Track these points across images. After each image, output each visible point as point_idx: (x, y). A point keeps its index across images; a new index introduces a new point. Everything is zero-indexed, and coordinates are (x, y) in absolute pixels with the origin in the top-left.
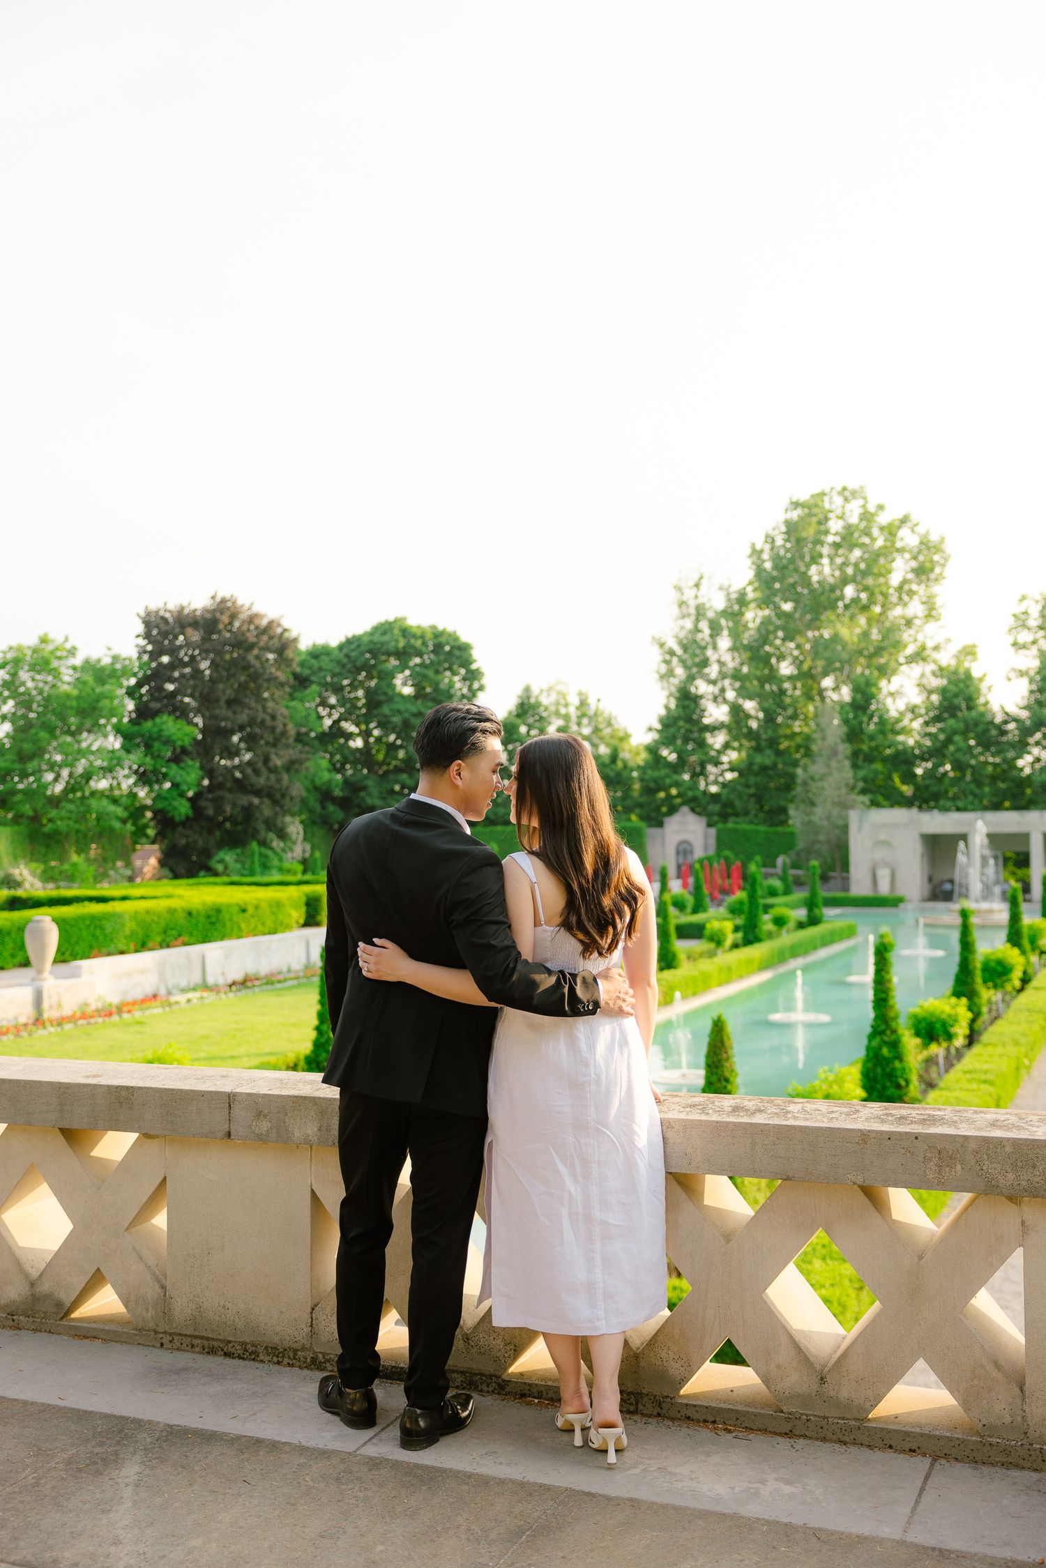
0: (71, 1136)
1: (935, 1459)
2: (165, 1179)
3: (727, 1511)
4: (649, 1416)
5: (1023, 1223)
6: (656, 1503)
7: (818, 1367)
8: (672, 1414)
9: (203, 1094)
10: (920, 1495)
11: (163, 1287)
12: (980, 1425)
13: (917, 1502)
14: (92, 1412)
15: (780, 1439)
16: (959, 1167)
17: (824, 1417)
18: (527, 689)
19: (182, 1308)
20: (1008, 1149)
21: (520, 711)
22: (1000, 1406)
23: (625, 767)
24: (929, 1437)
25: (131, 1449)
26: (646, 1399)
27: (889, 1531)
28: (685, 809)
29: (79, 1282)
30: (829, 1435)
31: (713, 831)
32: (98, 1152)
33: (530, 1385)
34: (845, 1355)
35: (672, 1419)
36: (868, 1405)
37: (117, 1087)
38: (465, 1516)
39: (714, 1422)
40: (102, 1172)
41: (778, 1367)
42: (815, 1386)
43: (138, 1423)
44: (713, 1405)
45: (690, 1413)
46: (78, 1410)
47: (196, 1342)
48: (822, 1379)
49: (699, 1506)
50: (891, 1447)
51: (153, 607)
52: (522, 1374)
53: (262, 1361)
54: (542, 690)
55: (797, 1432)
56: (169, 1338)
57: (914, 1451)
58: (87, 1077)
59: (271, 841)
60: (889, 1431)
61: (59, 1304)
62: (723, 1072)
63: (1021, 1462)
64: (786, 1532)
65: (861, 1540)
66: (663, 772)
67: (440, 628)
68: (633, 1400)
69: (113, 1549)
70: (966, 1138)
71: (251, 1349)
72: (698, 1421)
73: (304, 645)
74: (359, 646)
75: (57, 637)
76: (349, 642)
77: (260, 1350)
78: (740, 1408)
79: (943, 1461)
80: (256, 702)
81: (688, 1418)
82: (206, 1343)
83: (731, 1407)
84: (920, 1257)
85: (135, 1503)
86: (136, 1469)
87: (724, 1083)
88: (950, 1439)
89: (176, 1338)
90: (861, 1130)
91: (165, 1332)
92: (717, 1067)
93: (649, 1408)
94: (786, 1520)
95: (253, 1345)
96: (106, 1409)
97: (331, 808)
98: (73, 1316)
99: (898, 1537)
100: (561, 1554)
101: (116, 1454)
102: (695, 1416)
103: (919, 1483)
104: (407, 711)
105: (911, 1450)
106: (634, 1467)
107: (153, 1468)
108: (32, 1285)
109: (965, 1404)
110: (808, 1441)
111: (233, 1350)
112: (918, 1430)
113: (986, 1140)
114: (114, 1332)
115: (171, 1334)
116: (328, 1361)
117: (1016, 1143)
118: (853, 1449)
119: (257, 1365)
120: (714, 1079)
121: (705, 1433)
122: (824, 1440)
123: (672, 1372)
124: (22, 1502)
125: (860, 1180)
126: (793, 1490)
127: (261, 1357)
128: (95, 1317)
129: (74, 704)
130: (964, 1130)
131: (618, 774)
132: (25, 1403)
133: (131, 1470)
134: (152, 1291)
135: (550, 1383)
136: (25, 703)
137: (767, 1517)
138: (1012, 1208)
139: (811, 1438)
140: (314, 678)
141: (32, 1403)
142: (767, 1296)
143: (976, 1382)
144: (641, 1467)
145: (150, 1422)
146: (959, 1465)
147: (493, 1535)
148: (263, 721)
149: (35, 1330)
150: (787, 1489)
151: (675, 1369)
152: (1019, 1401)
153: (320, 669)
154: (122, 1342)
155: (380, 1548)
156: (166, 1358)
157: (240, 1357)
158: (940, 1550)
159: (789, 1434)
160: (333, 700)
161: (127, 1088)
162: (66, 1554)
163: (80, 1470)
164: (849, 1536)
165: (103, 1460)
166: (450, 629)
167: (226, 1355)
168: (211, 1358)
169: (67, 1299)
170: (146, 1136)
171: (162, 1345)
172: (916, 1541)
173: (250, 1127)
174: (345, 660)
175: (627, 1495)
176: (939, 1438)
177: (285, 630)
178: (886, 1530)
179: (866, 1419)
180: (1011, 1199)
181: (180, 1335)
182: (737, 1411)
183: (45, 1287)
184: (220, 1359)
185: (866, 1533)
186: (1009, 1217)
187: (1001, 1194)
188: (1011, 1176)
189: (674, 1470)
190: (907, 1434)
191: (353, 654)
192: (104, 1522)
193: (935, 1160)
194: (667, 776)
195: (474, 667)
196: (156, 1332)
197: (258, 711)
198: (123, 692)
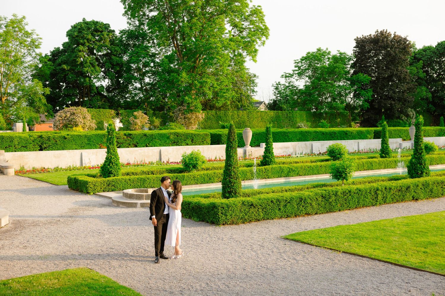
51: (360, 36)
59: (402, 117)
74: (442, 46)
75: (324, 48)
76: (439, 44)
97: (430, 106)
129: (326, 70)
153: (426, 55)
174: (437, 51)
191: (440, 49)
197: (394, 71)
198: (349, 66)
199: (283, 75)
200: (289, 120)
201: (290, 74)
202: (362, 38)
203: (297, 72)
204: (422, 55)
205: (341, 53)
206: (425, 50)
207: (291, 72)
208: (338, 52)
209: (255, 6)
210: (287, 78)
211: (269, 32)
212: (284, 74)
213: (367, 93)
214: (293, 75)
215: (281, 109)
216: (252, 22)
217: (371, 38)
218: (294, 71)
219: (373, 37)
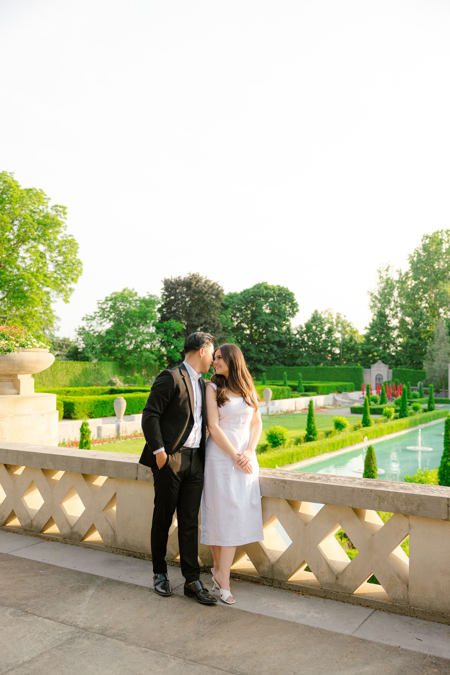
0: (85, 476)
1: (376, 610)
2: (116, 493)
3: (291, 621)
4: (276, 588)
5: (409, 525)
6: (267, 616)
7: (336, 573)
8: (285, 587)
9: (128, 464)
10: (365, 620)
11: (114, 532)
12: (392, 599)
13: (362, 623)
14: (83, 572)
15: (321, 599)
16: (386, 503)
17: (337, 592)
18: (316, 311)
19: (120, 539)
20: (404, 497)
21: (313, 320)
22: (400, 592)
23: (356, 343)
24: (374, 602)
25: (93, 585)
26: (275, 581)
27: (347, 632)
28: (380, 361)
29: (87, 528)
30: (339, 599)
31: (391, 371)
32: (95, 483)
33: (236, 574)
34: (345, 570)
35: (284, 589)
36: (353, 588)
37: (101, 460)
38: (199, 615)
39: (299, 591)
40: (96, 490)
41: (322, 572)
42: (334, 580)
43: (98, 577)
44: (299, 585)
45: (291, 587)
46: (79, 571)
47: (125, 551)
48: (337, 578)
49: (282, 618)
50: (360, 604)
51: (168, 277)
52: (234, 570)
53: (146, 560)
54: (322, 312)
55: (328, 597)
56: (115, 550)
57: (369, 607)
58: (92, 456)
60: (360, 599)
61: (80, 536)
62: (371, 468)
63: (407, 613)
64: (310, 629)
65: (337, 634)
66: (371, 346)
67: (281, 286)
68: (271, 581)
69: (78, 616)
70: (389, 492)
71: (143, 555)
72: (293, 590)
73: (226, 293)
74: (248, 293)
75: (130, 288)
76: (245, 291)
77: (146, 556)
78: (308, 587)
79: (378, 611)
80: (207, 315)
81: (290, 589)
82: (128, 552)
83: (305, 586)
84: (373, 535)
85: (89, 602)
86: (93, 591)
87: (372, 473)
88: (381, 603)
89: (118, 550)
90: (352, 487)
91: (114, 548)
92: (369, 466)
93: (277, 585)
94: (311, 625)
95: (143, 554)
96: (89, 572)
98: (85, 540)
99: (350, 634)
100: (228, 630)
101: (88, 586)
102: (292, 589)
103: (366, 617)
104: (267, 319)
105: (367, 606)
106: (264, 604)
107: (98, 592)
108: (72, 528)
109: (387, 590)
110: (331, 600)
111: (137, 555)
112: (370, 599)
113: (396, 493)
114: (98, 546)
115: (116, 548)
116: (168, 561)
117: (406, 495)
118: (346, 604)
119: (144, 561)
120: (368, 471)
121: (294, 595)
122: (337, 600)
123: (285, 572)
124: (52, 599)
125: (351, 505)
126: (319, 616)
127: (146, 558)
128: (93, 541)
129: (138, 315)
130: (390, 489)
131: (353, 346)
132: (62, 568)
133: (91, 592)
134: (110, 533)
135: (243, 574)
136: (119, 314)
137: (305, 624)
138: (406, 519)
139: (332, 599)
140: (230, 306)
141: (64, 568)
142: (319, 547)
143: (391, 582)
144: (267, 604)
145: (102, 577)
146: (383, 613)
147: (206, 622)
148: (210, 323)
149: (72, 544)
150: (316, 615)
151: (286, 571)
152: (406, 591)
153: (233, 302)
154: (100, 550)
155: (167, 622)
156: (114, 556)
157: (139, 558)
158: (363, 640)
159: (325, 597)
160: (238, 315)
161: (104, 460)
162: (62, 616)
163: (74, 590)
164: (332, 632)
165: (83, 588)
166: (285, 287)
167: (135, 557)
168: (129, 558)
169: (83, 534)
170: (110, 478)
171: (113, 552)
172: (356, 636)
173: (144, 476)
174: (243, 299)
175: (258, 613)
176: (378, 602)
177: (219, 287)
178: (347, 631)
179: (352, 594)
180: (405, 515)
181: (119, 549)
182: (307, 588)
183: (76, 529)
184: (132, 558)
185: (339, 632)
186: (404, 523)
187: (401, 513)
188: (404, 507)
189: (278, 606)
190: (366, 600)
191: (246, 296)
192: (77, 607)
193: (378, 500)
194: (372, 348)
195: (295, 302)
196: (111, 547)
197: (208, 318)
198: (156, 310)
199: (84, 318)
200: (98, 373)
201: (91, 316)
202: (170, 279)
203: (98, 315)
204: (229, 302)
205: (151, 296)
206: (232, 296)
207: (93, 315)
208: (148, 294)
209: (66, 235)
210: (89, 321)
211: (83, 268)
212: (85, 316)
213: (180, 343)
214: (94, 318)
215: (86, 359)
216: (60, 253)
217: (180, 280)
218: (95, 313)
219: (183, 280)
